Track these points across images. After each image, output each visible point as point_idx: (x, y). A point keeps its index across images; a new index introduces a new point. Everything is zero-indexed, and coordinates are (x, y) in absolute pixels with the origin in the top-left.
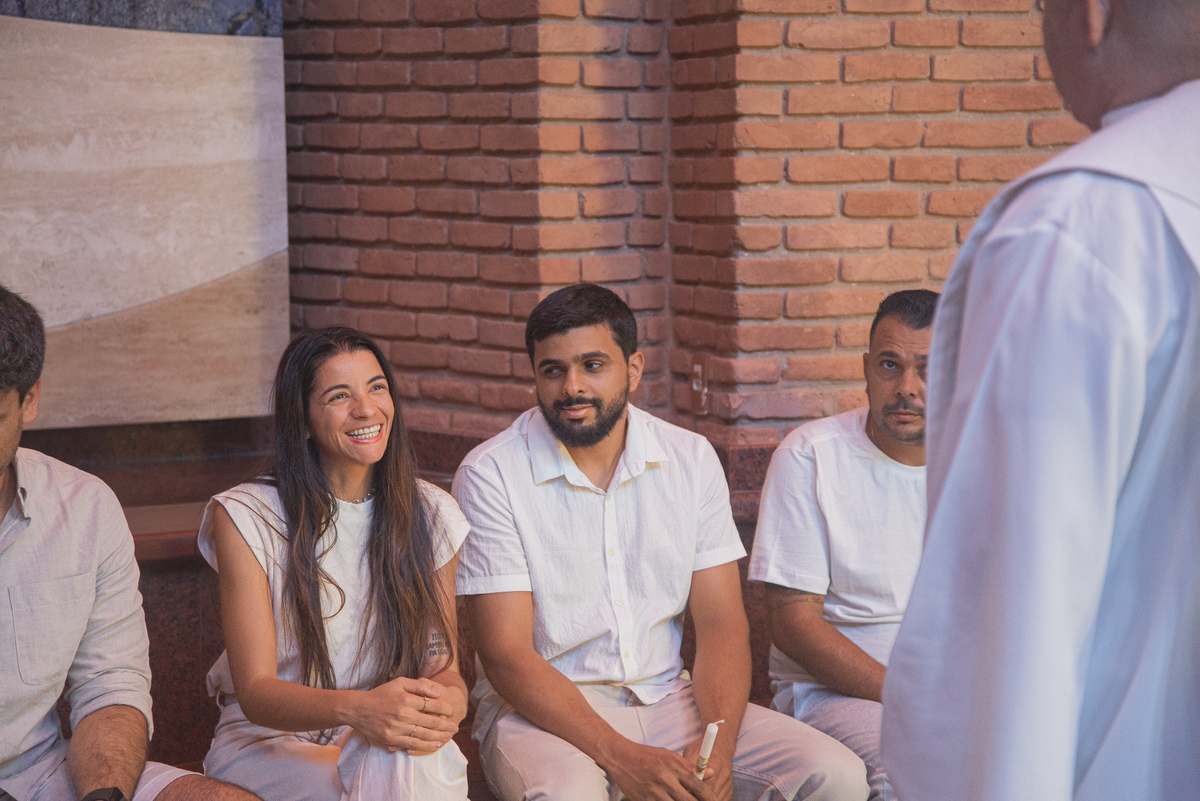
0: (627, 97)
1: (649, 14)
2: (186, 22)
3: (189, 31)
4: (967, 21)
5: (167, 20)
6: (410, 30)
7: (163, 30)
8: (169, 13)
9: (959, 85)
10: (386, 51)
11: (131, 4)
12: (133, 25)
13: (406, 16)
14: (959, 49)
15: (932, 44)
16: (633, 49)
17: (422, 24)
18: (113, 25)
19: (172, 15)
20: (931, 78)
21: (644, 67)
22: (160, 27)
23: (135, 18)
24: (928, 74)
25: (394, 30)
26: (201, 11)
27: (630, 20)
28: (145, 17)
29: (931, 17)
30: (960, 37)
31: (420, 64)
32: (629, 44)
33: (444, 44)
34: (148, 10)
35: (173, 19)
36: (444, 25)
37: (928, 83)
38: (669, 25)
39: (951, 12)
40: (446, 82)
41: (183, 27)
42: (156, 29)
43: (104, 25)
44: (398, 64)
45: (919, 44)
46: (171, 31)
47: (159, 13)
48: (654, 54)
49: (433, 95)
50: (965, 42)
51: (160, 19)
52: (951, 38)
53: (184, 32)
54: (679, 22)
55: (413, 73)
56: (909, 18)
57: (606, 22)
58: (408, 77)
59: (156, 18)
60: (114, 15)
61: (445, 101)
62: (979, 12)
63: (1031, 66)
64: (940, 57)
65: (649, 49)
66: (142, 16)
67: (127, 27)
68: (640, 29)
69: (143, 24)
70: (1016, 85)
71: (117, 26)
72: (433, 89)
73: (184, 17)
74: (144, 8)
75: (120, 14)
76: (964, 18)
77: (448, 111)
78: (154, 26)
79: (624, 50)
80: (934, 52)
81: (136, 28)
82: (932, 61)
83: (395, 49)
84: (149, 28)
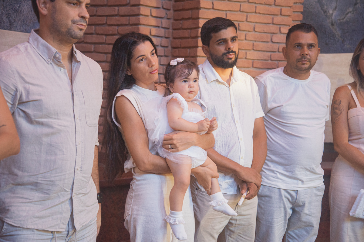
0: (160, 58)
1: (167, 36)
2: (25, 30)
3: (26, 32)
4: (255, 43)
5: (20, 29)
6: (94, 36)
7: (19, 31)
8: (21, 27)
9: (252, 61)
10: (85, 41)
11: (10, 23)
12: (10, 30)
13: (93, 32)
14: (252, 51)
15: (246, 49)
16: (162, 45)
17: (98, 34)
18: (5, 29)
19: (22, 27)
20: (246, 58)
21: (165, 50)
22: (18, 31)
23: (11, 27)
24: (245, 57)
25: (88, 35)
26: (30, 27)
27: (162, 37)
28: (14, 27)
29: (246, 41)
30: (253, 47)
31: (97, 46)
32: (161, 44)
33: (106, 40)
34: (15, 25)
35: (22, 29)
36: (106, 35)
37: (245, 60)
38: (171, 39)
39: (251, 40)
40: (106, 51)
41: (24, 31)
42: (17, 31)
43: (2, 29)
44: (89, 45)
45: (243, 49)
46: (21, 32)
47: (18, 26)
48: (167, 47)
49: (101, 55)
50: (254, 49)
51: (18, 28)
52: (251, 48)
53: (25, 32)
54: (174, 38)
55: (94, 48)
56: (241, 41)
57: (155, 37)
58: (93, 49)
59: (17, 27)
60: (5, 26)
61: (105, 57)
62: (258, 41)
63: (270, 56)
64: (248, 52)
65: (166, 45)
66: (13, 27)
67: (8, 30)
68: (164, 39)
69: (13, 29)
70: (266, 61)
71: (6, 30)
72: (101, 53)
73: (25, 28)
74: (14, 25)
75: (7, 26)
76: (254, 42)
77: (106, 59)
78: (16, 30)
79: (160, 45)
80: (247, 51)
81: (11, 30)
82: (246, 53)
83: (88, 41)
84: (15, 31)
